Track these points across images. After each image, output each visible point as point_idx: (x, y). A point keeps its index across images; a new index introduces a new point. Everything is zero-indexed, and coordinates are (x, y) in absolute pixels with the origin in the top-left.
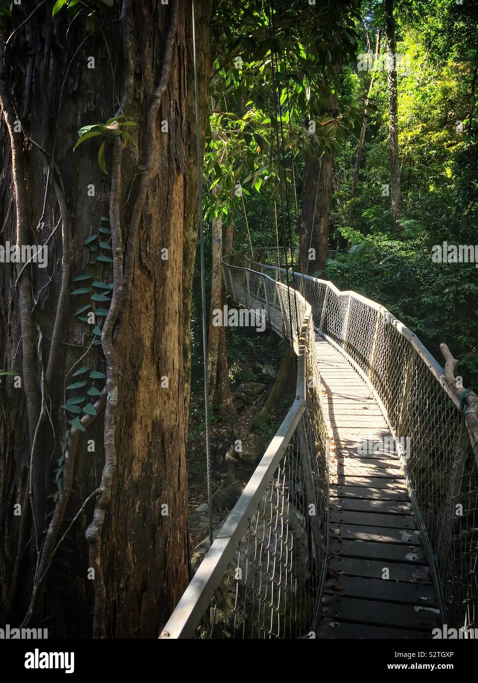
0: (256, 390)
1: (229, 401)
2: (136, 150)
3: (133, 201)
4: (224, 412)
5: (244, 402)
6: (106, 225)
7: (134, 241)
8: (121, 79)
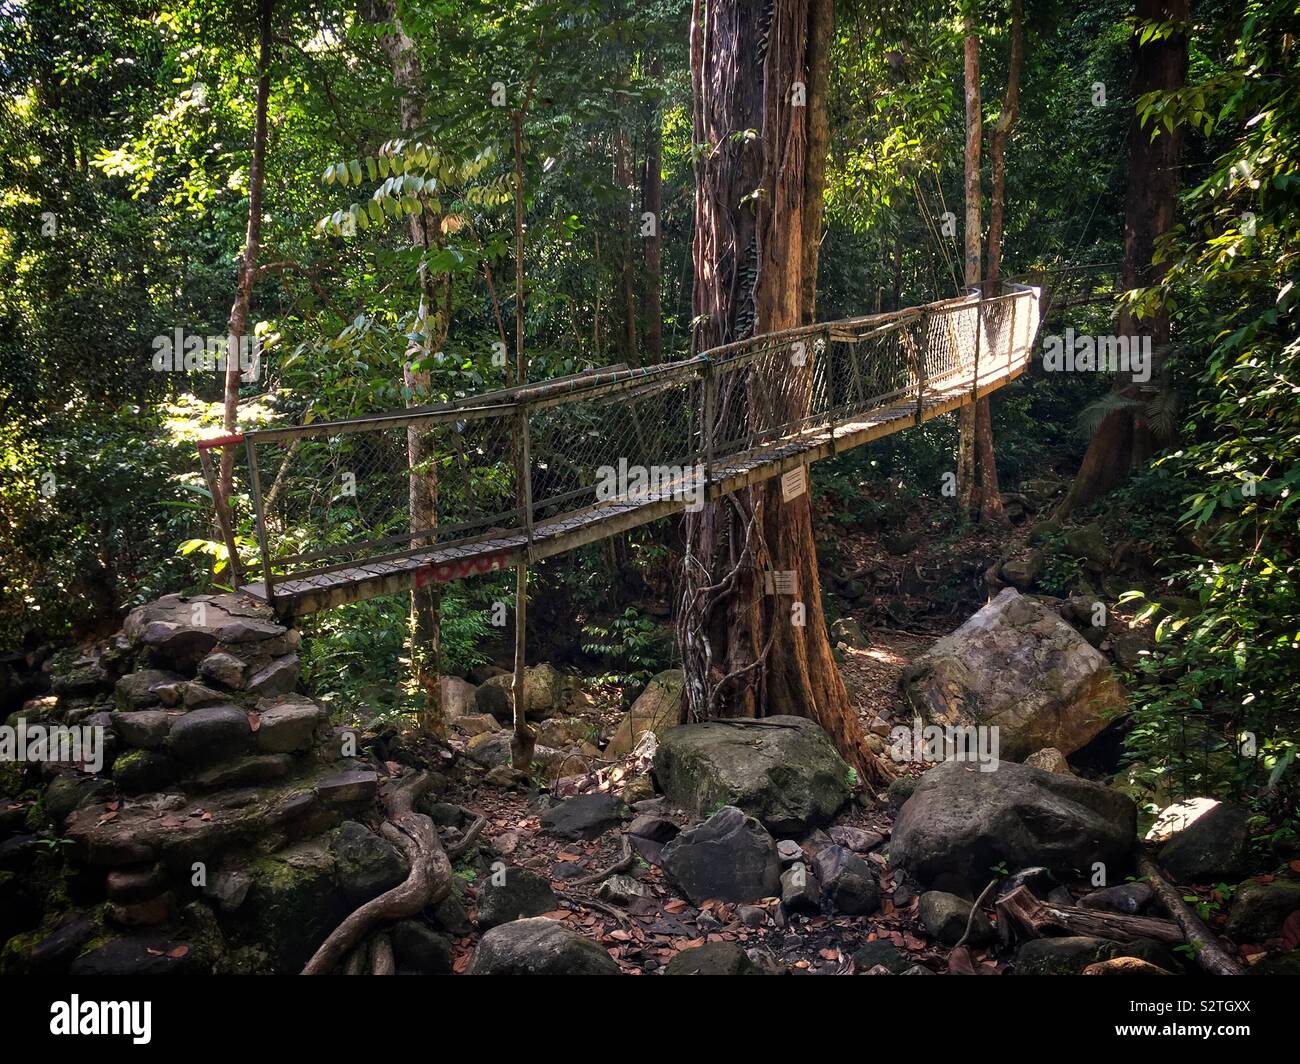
0: (1046, 491)
1: (996, 502)
2: (770, 202)
3: (768, 226)
4: (987, 517)
5: (1025, 509)
6: (754, 240)
7: (768, 248)
8: (761, 167)
